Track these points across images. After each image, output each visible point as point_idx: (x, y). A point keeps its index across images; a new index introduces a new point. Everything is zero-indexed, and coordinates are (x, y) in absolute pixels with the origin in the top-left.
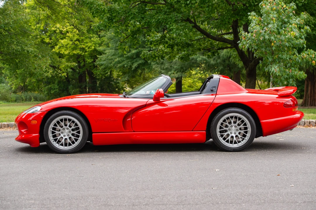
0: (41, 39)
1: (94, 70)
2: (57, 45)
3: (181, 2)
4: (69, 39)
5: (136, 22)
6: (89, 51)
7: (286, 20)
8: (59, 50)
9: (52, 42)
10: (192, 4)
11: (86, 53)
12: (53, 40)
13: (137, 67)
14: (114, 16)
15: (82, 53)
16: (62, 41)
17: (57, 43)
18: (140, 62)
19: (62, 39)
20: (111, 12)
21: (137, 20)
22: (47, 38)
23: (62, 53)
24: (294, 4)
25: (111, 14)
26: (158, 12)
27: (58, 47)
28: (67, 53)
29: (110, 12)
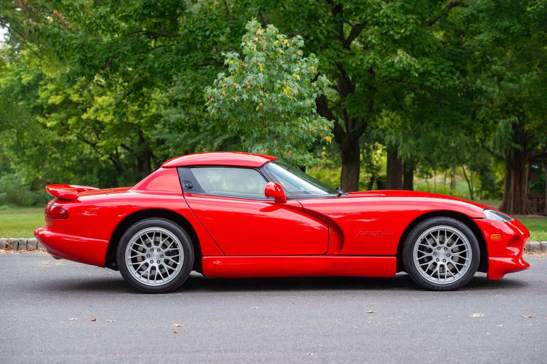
0: (64, 95)
1: (158, 150)
2: (92, 106)
3: (196, 32)
4: (113, 96)
5: (127, 66)
6: (148, 118)
7: (285, 66)
8: (95, 115)
9: (83, 101)
10: (214, 36)
11: (142, 121)
12: (85, 97)
13: (220, 144)
14: (90, 57)
15: (135, 120)
16: (99, 99)
17: (92, 102)
18: (227, 136)
19: (100, 95)
20: (84, 51)
21: (128, 63)
22: (75, 93)
23: (101, 120)
24: (300, 39)
25: (83, 53)
26: (167, 50)
27: (93, 109)
28: (108, 120)
29: (82, 50)
